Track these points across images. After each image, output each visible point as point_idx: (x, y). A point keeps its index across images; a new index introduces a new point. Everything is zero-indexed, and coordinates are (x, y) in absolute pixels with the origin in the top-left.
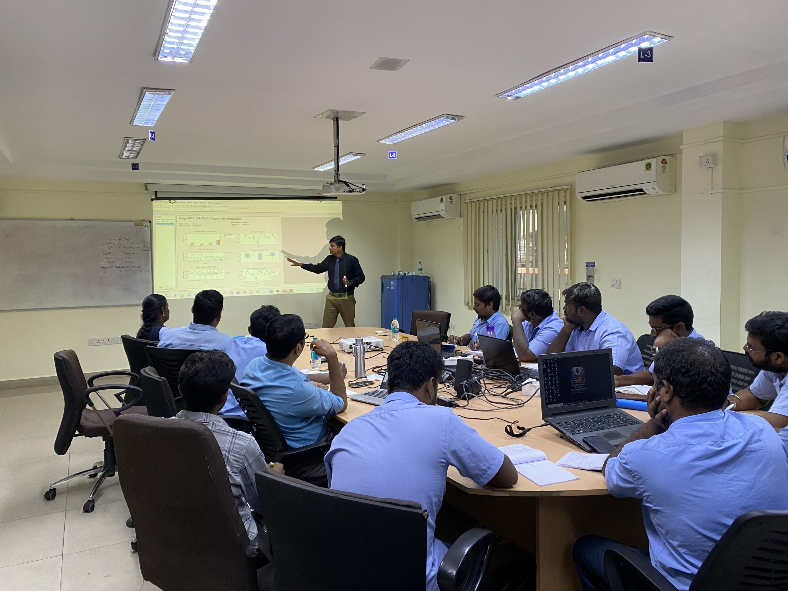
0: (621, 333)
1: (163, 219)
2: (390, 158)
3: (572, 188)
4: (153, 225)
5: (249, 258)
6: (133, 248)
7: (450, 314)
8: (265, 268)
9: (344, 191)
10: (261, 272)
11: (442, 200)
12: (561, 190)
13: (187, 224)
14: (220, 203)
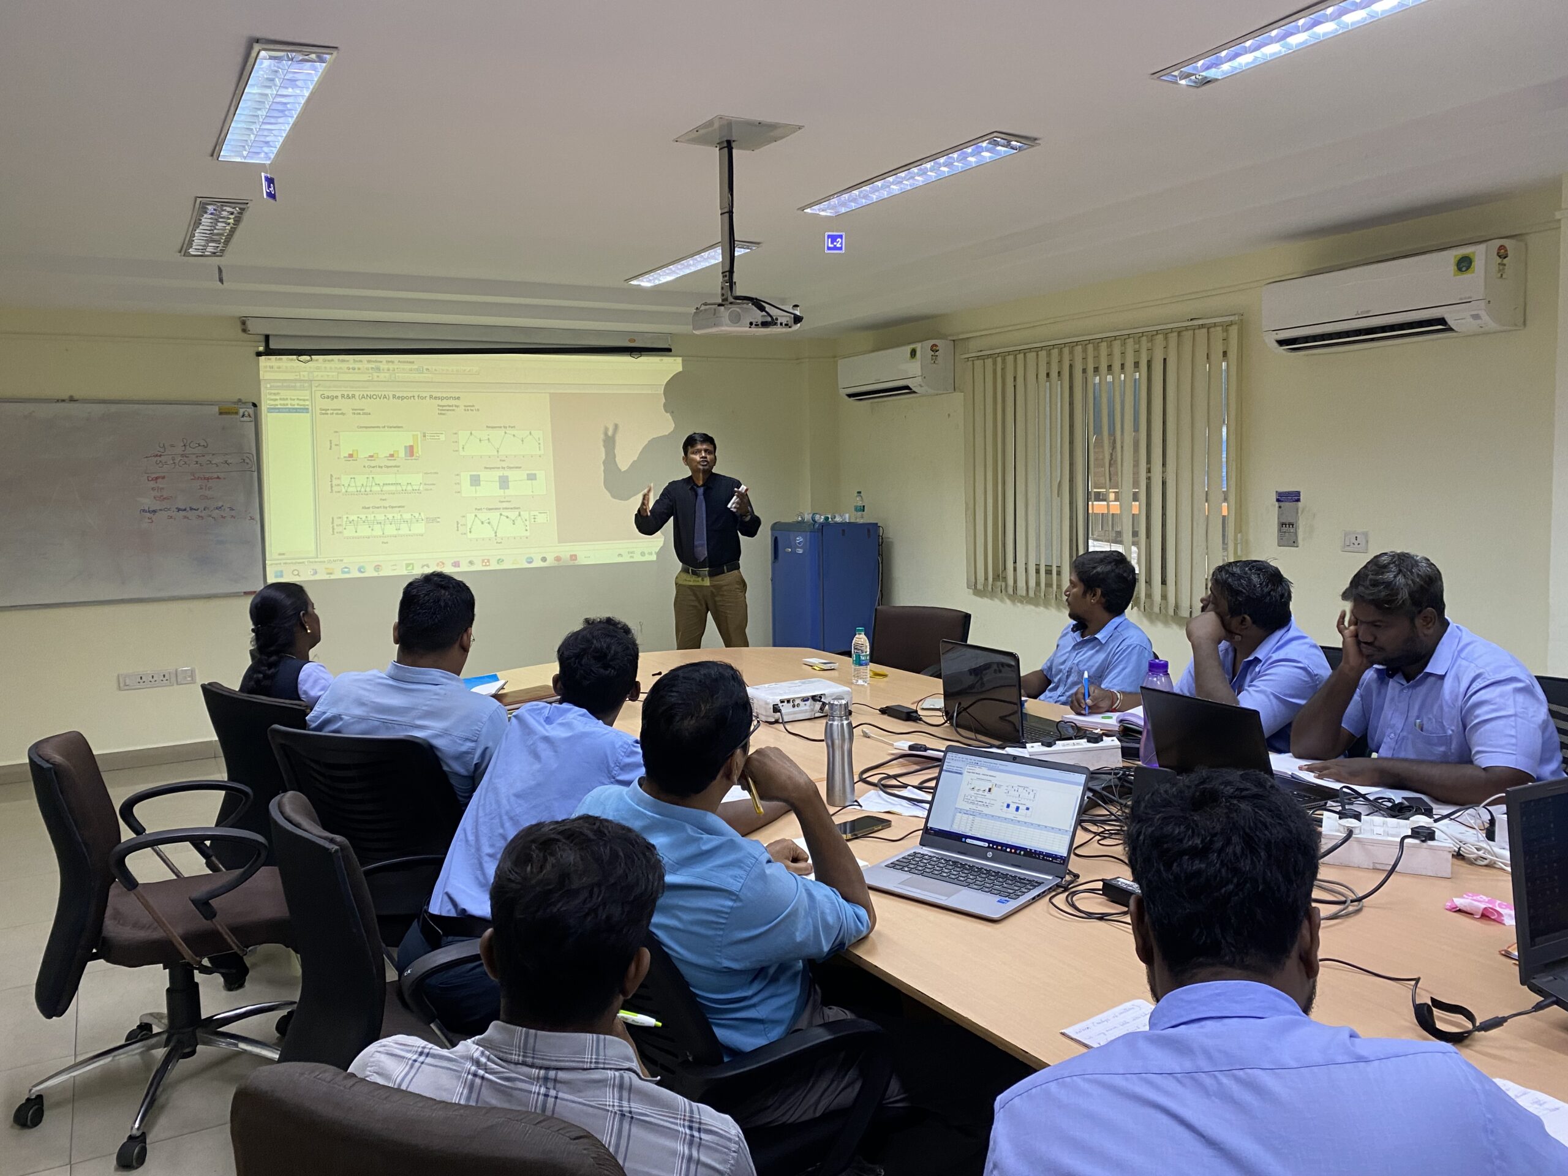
0: (1519, 680)
1: (284, 399)
2: (829, 248)
3: (1242, 320)
4: (261, 412)
5: (479, 485)
6: (217, 466)
7: (970, 616)
8: (515, 508)
9: (751, 324)
10: (507, 517)
11: (913, 353)
12: (1215, 325)
13: (340, 410)
14: (413, 362)
